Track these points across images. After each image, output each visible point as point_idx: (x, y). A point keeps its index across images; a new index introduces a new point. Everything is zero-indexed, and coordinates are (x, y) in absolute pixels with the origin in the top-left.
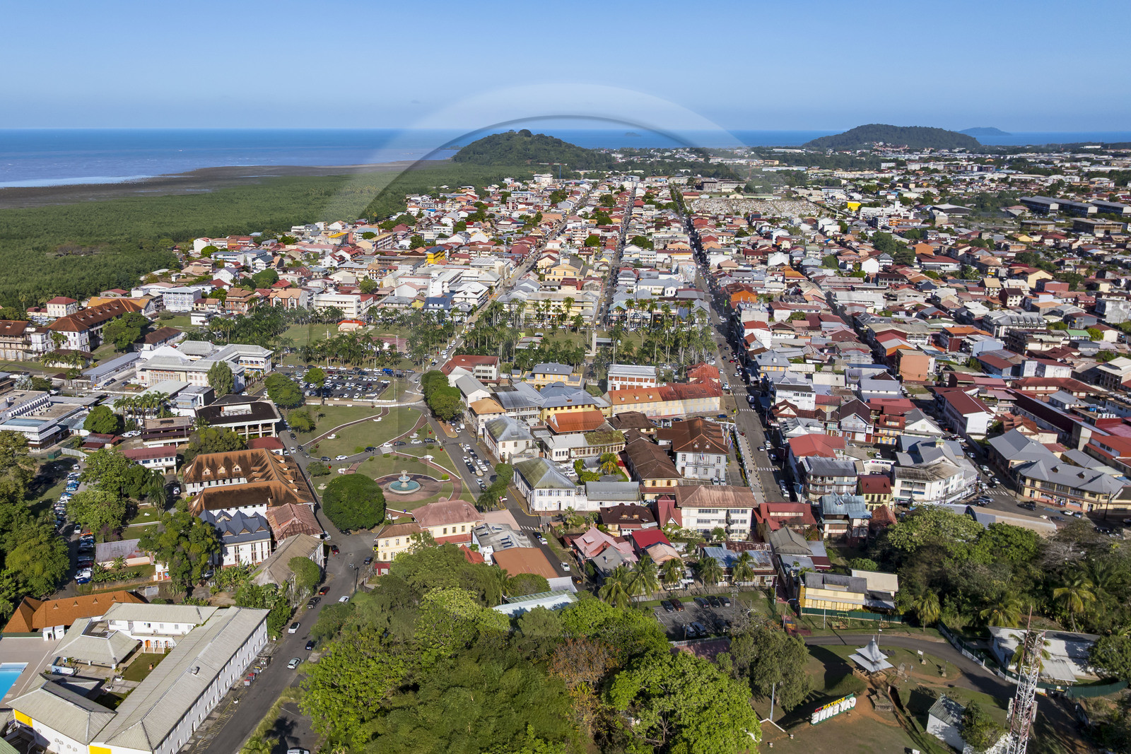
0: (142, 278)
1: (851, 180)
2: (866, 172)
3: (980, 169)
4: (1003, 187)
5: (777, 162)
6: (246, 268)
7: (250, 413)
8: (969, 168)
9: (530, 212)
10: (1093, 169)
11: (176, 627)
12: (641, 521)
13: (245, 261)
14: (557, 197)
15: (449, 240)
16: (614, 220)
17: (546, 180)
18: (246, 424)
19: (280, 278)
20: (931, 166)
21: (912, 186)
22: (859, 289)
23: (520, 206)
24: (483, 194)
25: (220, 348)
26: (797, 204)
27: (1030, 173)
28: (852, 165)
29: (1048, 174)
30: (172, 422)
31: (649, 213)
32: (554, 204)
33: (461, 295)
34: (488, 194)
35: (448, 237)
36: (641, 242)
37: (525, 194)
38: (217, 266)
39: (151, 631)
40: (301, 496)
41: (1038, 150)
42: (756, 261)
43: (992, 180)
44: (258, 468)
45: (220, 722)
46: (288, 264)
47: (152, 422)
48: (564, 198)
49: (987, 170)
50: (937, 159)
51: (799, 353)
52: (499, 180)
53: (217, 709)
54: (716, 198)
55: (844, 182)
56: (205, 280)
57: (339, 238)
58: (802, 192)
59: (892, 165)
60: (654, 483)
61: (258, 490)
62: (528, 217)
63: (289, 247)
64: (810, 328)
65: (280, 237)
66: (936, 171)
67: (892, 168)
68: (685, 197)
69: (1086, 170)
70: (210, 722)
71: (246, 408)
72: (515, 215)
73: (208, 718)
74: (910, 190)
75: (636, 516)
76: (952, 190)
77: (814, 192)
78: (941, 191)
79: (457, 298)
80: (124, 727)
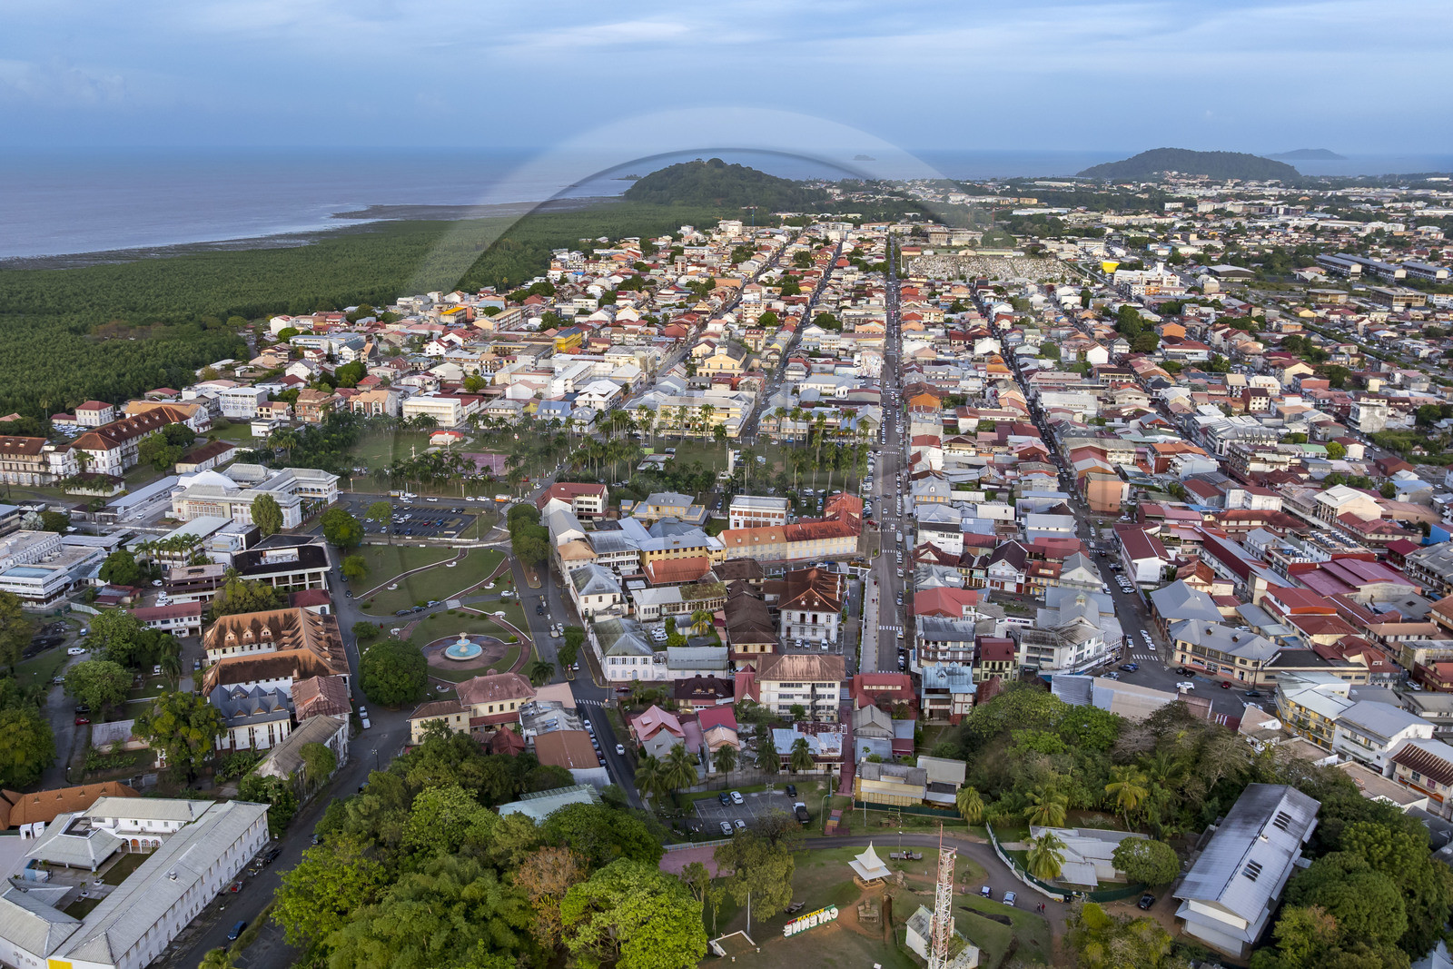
0: (198, 373)
1: (1117, 228)
2: (1142, 216)
3: (1287, 212)
4: (1308, 238)
5: (1035, 201)
6: (331, 358)
7: (296, 559)
8: (1274, 209)
9: (701, 276)
10: (1427, 212)
11: (166, 824)
12: (713, 697)
13: (330, 348)
14: (743, 253)
15: (592, 317)
16: (802, 289)
17: (733, 229)
18: (290, 573)
19: (370, 372)
20: (1229, 206)
21: (1193, 237)
22: (1072, 388)
23: (691, 269)
24: (648, 249)
25: (275, 474)
26: (1042, 263)
27: (1347, 218)
28: (1129, 205)
29: (1368, 218)
30: (202, 571)
31: (850, 277)
32: (734, 264)
33: (585, 397)
34: (656, 250)
35: (590, 313)
36: (826, 322)
37: (701, 251)
38: (296, 355)
39: (138, 828)
40: (334, 666)
41: (1371, 182)
42: (963, 347)
43: (1296, 229)
44: (289, 632)
45: (201, 931)
46: (383, 352)
47: (179, 572)
48: (748, 256)
49: (1295, 213)
50: (1239, 197)
51: (973, 475)
52: (673, 230)
53: (200, 917)
54: (943, 254)
55: (1110, 231)
56: (276, 375)
57: (454, 314)
58: (1052, 246)
59: (1179, 205)
60: (745, 649)
61: (283, 661)
62: (698, 284)
63: (390, 327)
64: (994, 443)
65: (380, 312)
66: (1231, 215)
67: (1178, 210)
68: (904, 253)
69: (1418, 213)
70: (191, 931)
71: (291, 553)
72: (683, 280)
73: (189, 926)
74: (1188, 243)
75: (711, 691)
76: (1242, 241)
77: (1067, 246)
78: (1229, 244)
79: (580, 400)
80: (87, 939)
